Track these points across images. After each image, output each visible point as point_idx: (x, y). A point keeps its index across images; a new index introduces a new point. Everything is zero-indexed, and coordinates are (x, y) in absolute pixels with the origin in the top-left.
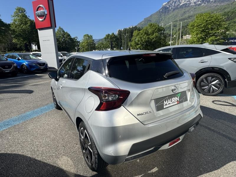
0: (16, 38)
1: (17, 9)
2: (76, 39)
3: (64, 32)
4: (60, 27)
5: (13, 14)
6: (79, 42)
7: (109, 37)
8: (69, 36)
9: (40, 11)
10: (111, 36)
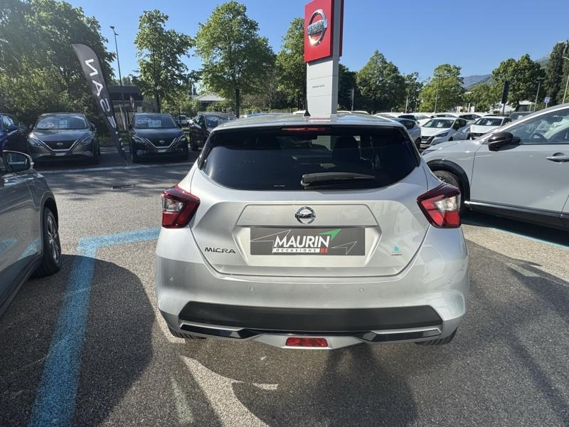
0: (283, 83)
1: (294, 23)
2: (414, 77)
3: (386, 63)
4: (377, 52)
5: (285, 34)
6: (420, 85)
7: (510, 69)
8: (394, 73)
9: (316, 23)
10: (517, 65)
